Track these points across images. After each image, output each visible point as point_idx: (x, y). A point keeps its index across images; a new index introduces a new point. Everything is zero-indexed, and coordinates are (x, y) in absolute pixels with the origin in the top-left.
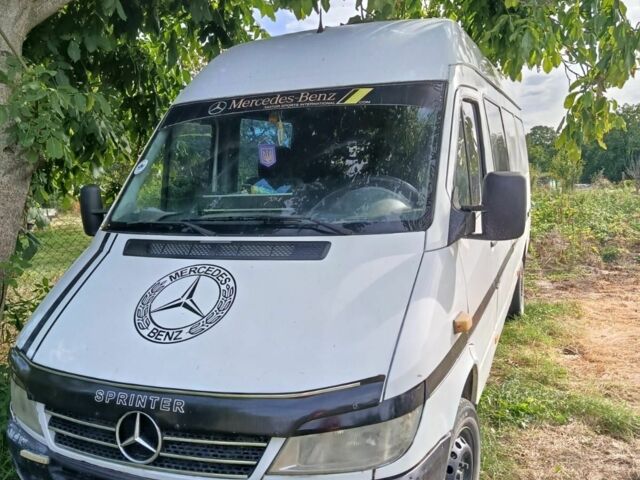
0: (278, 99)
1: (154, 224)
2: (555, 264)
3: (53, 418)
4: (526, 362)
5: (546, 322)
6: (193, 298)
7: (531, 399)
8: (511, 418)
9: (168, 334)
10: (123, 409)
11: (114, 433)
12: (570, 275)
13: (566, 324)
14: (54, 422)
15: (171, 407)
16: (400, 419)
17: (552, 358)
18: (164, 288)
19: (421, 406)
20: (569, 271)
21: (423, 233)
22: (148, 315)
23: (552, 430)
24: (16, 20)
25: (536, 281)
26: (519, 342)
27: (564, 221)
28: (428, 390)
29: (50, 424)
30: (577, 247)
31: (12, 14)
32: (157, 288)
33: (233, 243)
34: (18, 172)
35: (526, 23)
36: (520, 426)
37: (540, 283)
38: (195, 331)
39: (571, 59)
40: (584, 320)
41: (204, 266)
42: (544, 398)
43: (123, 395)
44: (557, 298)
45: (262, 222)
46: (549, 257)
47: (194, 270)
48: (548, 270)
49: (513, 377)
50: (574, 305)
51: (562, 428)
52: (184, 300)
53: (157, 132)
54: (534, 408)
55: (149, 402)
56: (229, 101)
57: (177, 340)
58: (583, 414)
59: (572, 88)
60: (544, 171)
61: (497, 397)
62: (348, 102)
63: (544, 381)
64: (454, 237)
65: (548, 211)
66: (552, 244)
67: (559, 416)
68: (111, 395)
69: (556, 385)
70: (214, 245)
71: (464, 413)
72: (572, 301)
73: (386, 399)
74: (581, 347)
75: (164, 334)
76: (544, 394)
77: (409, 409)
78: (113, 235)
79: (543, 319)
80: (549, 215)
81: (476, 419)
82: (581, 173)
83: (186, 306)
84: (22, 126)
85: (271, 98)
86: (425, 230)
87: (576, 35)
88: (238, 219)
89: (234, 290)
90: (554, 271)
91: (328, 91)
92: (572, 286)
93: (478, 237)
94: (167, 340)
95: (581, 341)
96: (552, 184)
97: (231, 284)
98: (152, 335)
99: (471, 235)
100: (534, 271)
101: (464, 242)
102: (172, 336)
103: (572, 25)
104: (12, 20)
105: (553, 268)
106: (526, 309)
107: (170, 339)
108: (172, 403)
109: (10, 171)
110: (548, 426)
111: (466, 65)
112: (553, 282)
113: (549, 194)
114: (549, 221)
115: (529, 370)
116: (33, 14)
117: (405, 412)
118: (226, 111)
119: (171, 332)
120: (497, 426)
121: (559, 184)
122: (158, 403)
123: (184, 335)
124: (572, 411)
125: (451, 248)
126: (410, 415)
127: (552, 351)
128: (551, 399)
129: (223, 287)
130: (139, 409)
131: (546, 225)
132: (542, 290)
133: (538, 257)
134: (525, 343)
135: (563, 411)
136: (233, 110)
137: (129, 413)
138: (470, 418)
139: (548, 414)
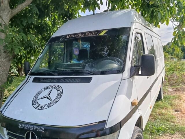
0: (80, 35)
1: (42, 73)
2: (174, 83)
3: (8, 132)
4: (162, 114)
5: (170, 102)
6: (50, 95)
7: (163, 126)
8: (156, 132)
9: (41, 107)
10: (26, 130)
11: (24, 137)
12: (178, 87)
13: (176, 102)
14: (8, 134)
15: (40, 130)
16: (112, 134)
17: (171, 113)
18: (42, 92)
19: (119, 130)
20: (178, 85)
21: (121, 74)
22: (36, 101)
23: (170, 136)
24: (7, 15)
25: (167, 89)
26: (161, 108)
27: (177, 70)
28: (122, 125)
29: (7, 134)
30: (181, 78)
31: (6, 13)
32: (40, 92)
33: (63, 78)
34: (7, 58)
35: (158, 10)
36: (159, 135)
37: (168, 89)
38: (49, 106)
39: (174, 20)
40: (182, 100)
41: (54, 85)
42: (168, 126)
43: (26, 126)
44: (174, 94)
45: (73, 71)
46: (172, 81)
47: (51, 86)
48: (172, 85)
49: (158, 119)
50: (179, 96)
51: (173, 136)
52: (47, 96)
53: (46, 46)
54: (164, 129)
55: (34, 128)
56: (66, 36)
57: (44, 109)
58: (180, 131)
59: (175, 29)
60: (172, 55)
61: (152, 126)
62: (100, 35)
63: (168, 121)
64: (131, 75)
65: (172, 67)
66: (173, 77)
67: (172, 132)
68: (23, 126)
69: (172, 121)
70: (57, 79)
71: (137, 131)
72: (178, 95)
73: (107, 128)
74: (181, 109)
75: (40, 107)
76: (167, 125)
77: (115, 131)
78: (30, 76)
79: (169, 100)
80: (173, 69)
81: (142, 133)
82: (183, 56)
83: (48, 98)
84: (8, 45)
85: (78, 34)
86: (122, 73)
87: (174, 13)
88: (66, 71)
89: (62, 93)
90: (174, 85)
91: (94, 32)
92: (179, 90)
93: (140, 75)
94: (41, 109)
95: (181, 107)
96: (175, 59)
97: (61, 91)
98: (37, 107)
99: (138, 75)
100: (167, 86)
101: (136, 77)
102: (42, 107)
103: (173, 10)
104: (6, 15)
105: (173, 85)
106: (164, 97)
107: (42, 108)
108: (40, 129)
109: (5, 58)
110: (168, 135)
111: (137, 22)
112: (173, 89)
113: (173, 62)
114: (172, 70)
115: (163, 117)
116: (12, 13)
117: (114, 132)
118: (65, 39)
119: (42, 106)
120: (152, 135)
121: (176, 59)
122: (36, 129)
123: (46, 107)
124: (176, 130)
125: (131, 79)
126: (115, 133)
127: (171, 110)
128: (169, 126)
129: (59, 92)
130: (31, 130)
131: (172, 72)
132: (169, 91)
133: (169, 81)
134: (163, 108)
135: (173, 130)
136: (67, 38)
137: (28, 132)
138: (139, 133)
139: (169, 131)
